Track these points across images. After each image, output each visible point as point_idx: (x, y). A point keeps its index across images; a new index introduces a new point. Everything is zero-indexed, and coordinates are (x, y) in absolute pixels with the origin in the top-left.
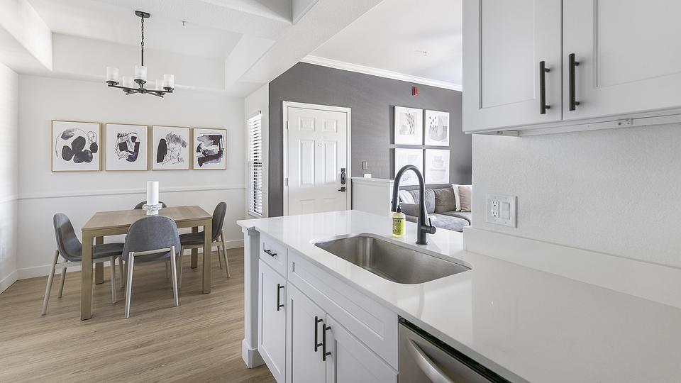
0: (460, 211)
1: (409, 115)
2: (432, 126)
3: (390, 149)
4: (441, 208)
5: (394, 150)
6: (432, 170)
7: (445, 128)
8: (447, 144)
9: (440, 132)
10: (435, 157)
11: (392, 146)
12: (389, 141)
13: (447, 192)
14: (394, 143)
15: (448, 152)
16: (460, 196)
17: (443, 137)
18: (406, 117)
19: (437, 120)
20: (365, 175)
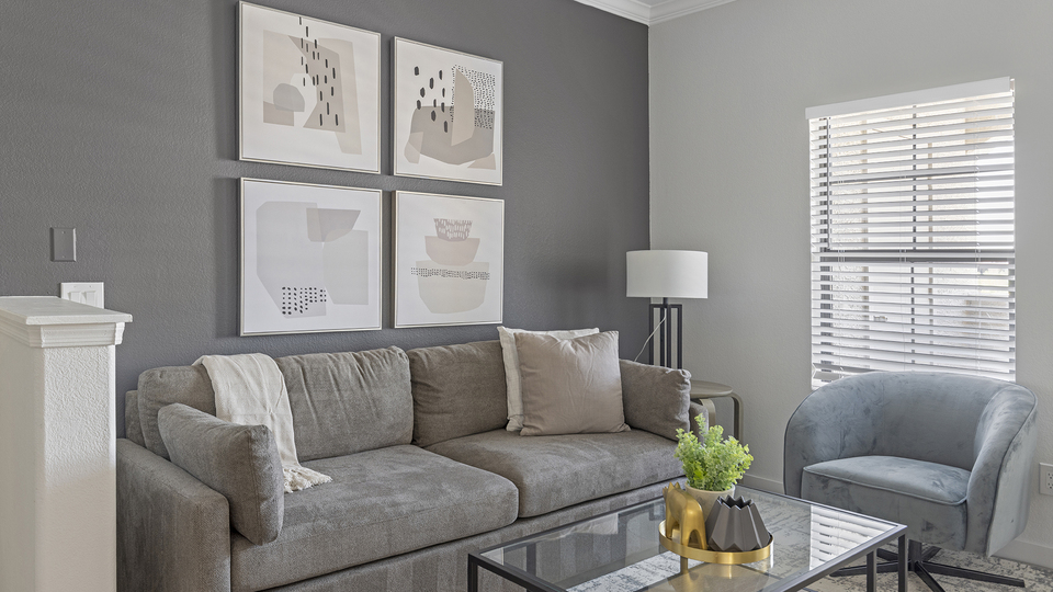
0: (517, 432)
1: (311, 49)
2: (427, 102)
3: (217, 181)
4: (436, 423)
5: (236, 185)
6: (424, 272)
7: (483, 118)
8: (495, 177)
9: (462, 130)
10: (439, 224)
11: (227, 169)
12: (209, 144)
13: (471, 358)
14: (235, 156)
15: (498, 205)
16: (523, 375)
17: (474, 151)
18: (299, 53)
19: (448, 82)
20: (67, 287)
